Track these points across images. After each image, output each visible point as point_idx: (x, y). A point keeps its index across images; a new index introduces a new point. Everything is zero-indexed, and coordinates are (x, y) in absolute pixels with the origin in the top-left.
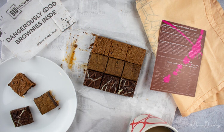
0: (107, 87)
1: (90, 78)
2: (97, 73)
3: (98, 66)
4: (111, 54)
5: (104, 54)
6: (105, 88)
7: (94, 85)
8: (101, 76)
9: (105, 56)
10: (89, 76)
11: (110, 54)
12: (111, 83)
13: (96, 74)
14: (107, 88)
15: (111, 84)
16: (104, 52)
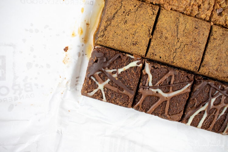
0: (205, 116)
1: (154, 87)
2: (177, 71)
3: (179, 50)
4: (220, 14)
5: (197, 12)
6: (200, 120)
7: (167, 110)
8: (190, 82)
9: (201, 19)
10: (154, 82)
11: (215, 16)
12: (218, 104)
13: (175, 76)
14: (207, 118)
15: (219, 107)
16: (199, 7)
